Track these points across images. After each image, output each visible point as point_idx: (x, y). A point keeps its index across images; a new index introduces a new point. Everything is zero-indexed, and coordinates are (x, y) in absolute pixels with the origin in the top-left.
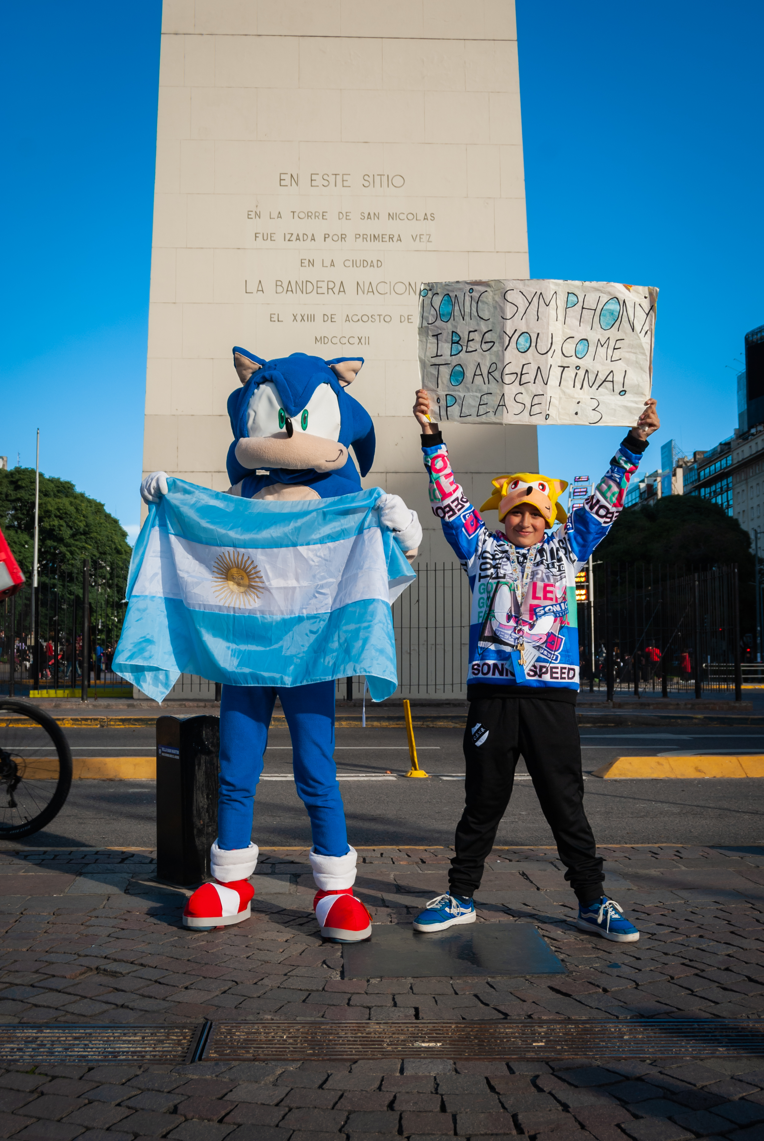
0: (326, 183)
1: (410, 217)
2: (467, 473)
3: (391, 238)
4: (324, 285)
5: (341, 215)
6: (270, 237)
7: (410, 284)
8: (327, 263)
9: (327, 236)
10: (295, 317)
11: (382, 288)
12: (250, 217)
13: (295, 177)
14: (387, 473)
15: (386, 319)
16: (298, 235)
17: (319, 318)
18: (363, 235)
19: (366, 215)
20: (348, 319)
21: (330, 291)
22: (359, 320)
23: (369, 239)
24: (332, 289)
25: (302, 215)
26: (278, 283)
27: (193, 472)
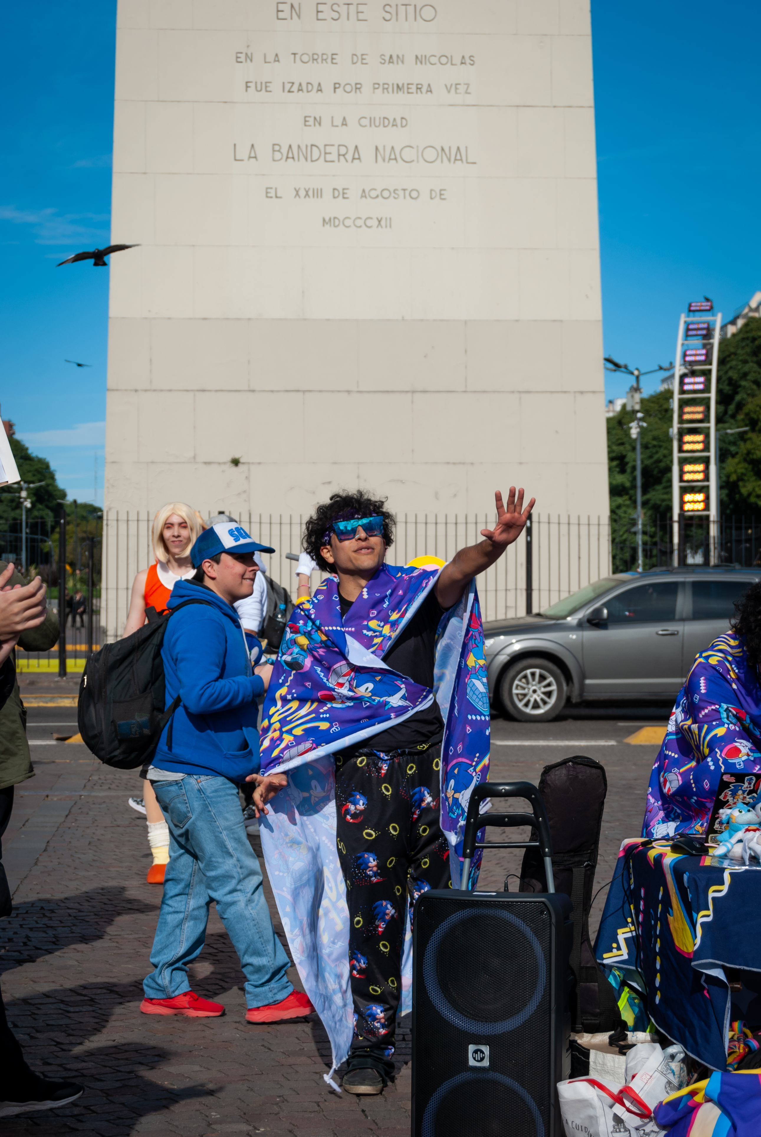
0: (335, 15)
1: (444, 60)
2: (513, 392)
3: (419, 89)
4: (334, 150)
5: (355, 58)
6: (265, 87)
7: (443, 149)
8: (338, 121)
9: (337, 86)
10: (297, 192)
11: (407, 154)
12: (239, 60)
13: (296, 6)
14: (414, 392)
15: (413, 194)
16: (300, 85)
17: (328, 193)
18: (384, 84)
19: (387, 58)
20: (364, 194)
21: (342, 158)
22: (377, 196)
23: (390, 90)
24: (344, 155)
25: (305, 58)
26: (275, 148)
27: (170, 390)
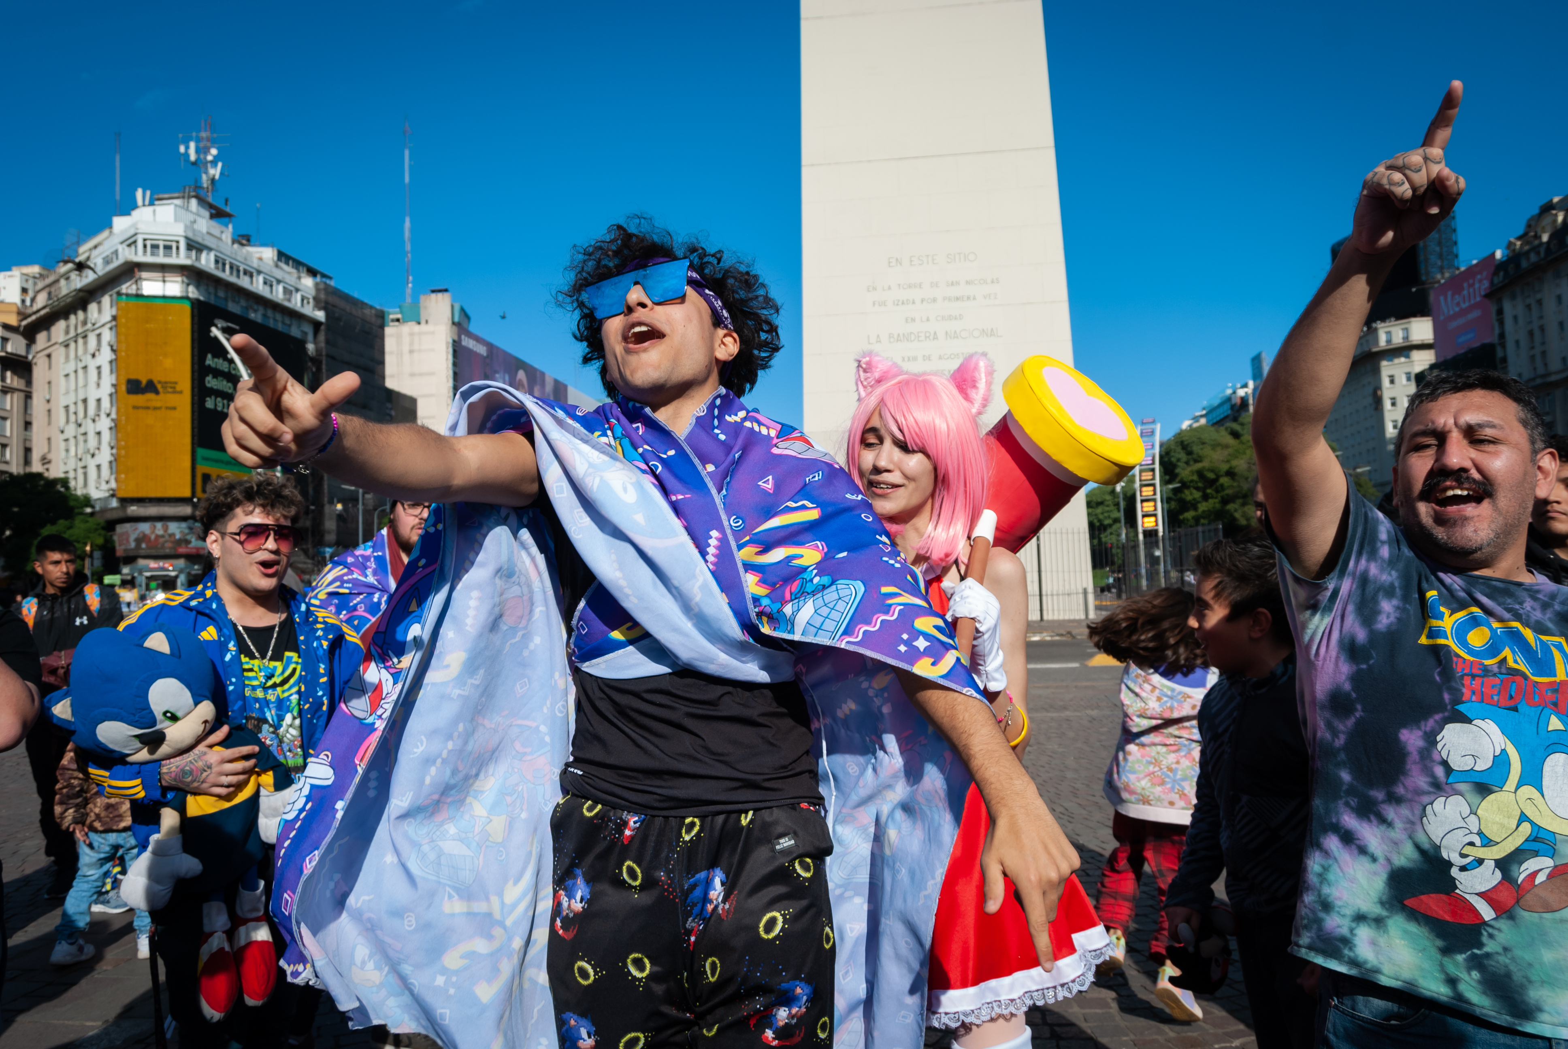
0: (921, 262)
1: (981, 282)
3: (968, 298)
4: (923, 335)
5: (932, 284)
6: (883, 304)
7: (982, 330)
8: (924, 319)
9: (923, 300)
10: (904, 358)
11: (963, 334)
12: (869, 290)
13: (899, 260)
16: (903, 301)
17: (920, 358)
18: (949, 297)
19: (950, 283)
20: (940, 358)
21: (927, 338)
22: (947, 357)
23: (952, 300)
25: (905, 286)
26: (891, 336)
